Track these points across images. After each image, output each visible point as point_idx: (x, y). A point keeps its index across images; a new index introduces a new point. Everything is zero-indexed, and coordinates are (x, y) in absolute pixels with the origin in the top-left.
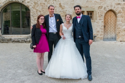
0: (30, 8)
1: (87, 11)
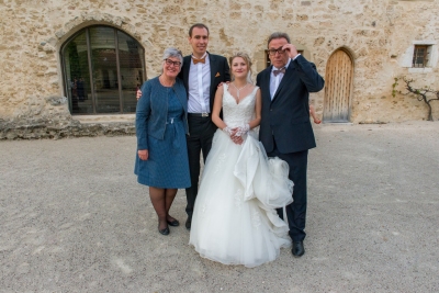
0: (143, 41)
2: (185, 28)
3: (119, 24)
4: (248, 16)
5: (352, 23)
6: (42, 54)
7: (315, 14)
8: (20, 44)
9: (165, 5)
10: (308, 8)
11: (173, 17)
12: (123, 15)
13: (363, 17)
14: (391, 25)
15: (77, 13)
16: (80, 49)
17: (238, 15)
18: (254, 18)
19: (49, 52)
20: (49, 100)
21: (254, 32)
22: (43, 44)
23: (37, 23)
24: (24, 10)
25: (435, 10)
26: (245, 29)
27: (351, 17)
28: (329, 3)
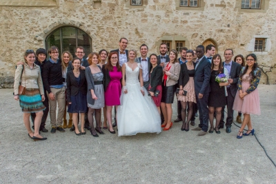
0: (91, 35)
2: (115, 28)
3: (78, 26)
4: (152, 21)
5: (215, 25)
6: (36, 42)
7: (192, 20)
8: (24, 36)
9: (104, 15)
10: (188, 16)
11: (109, 22)
12: (81, 21)
13: (222, 22)
14: (240, 26)
15: (56, 20)
16: (56, 38)
17: (146, 20)
18: (156, 22)
19: (40, 41)
21: (155, 30)
22: (37, 37)
23: (34, 25)
24: (28, 19)
25: (267, 18)
26: (150, 28)
27: (214, 22)
28: (200, 14)
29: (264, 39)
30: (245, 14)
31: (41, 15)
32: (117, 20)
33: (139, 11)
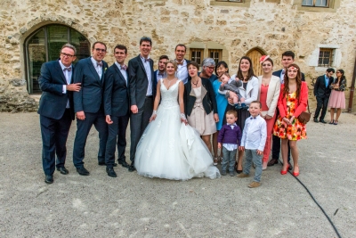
0: (89, 38)
1: (210, 50)
2: (124, 28)
3: (70, 24)
4: (176, 20)
5: (264, 29)
6: (8, 46)
7: (232, 21)
9: (108, 10)
10: (226, 15)
11: (114, 19)
12: (74, 17)
13: (274, 24)
14: (299, 31)
15: (38, 14)
17: (168, 19)
18: (181, 22)
19: (14, 44)
20: (11, 82)
21: (181, 33)
22: (10, 38)
23: (7, 21)
25: (337, 20)
26: (173, 31)
27: (264, 24)
28: (244, 11)
29: (332, 50)
30: (307, 14)
31: (17, 7)
32: (126, 17)
33: (158, 5)
